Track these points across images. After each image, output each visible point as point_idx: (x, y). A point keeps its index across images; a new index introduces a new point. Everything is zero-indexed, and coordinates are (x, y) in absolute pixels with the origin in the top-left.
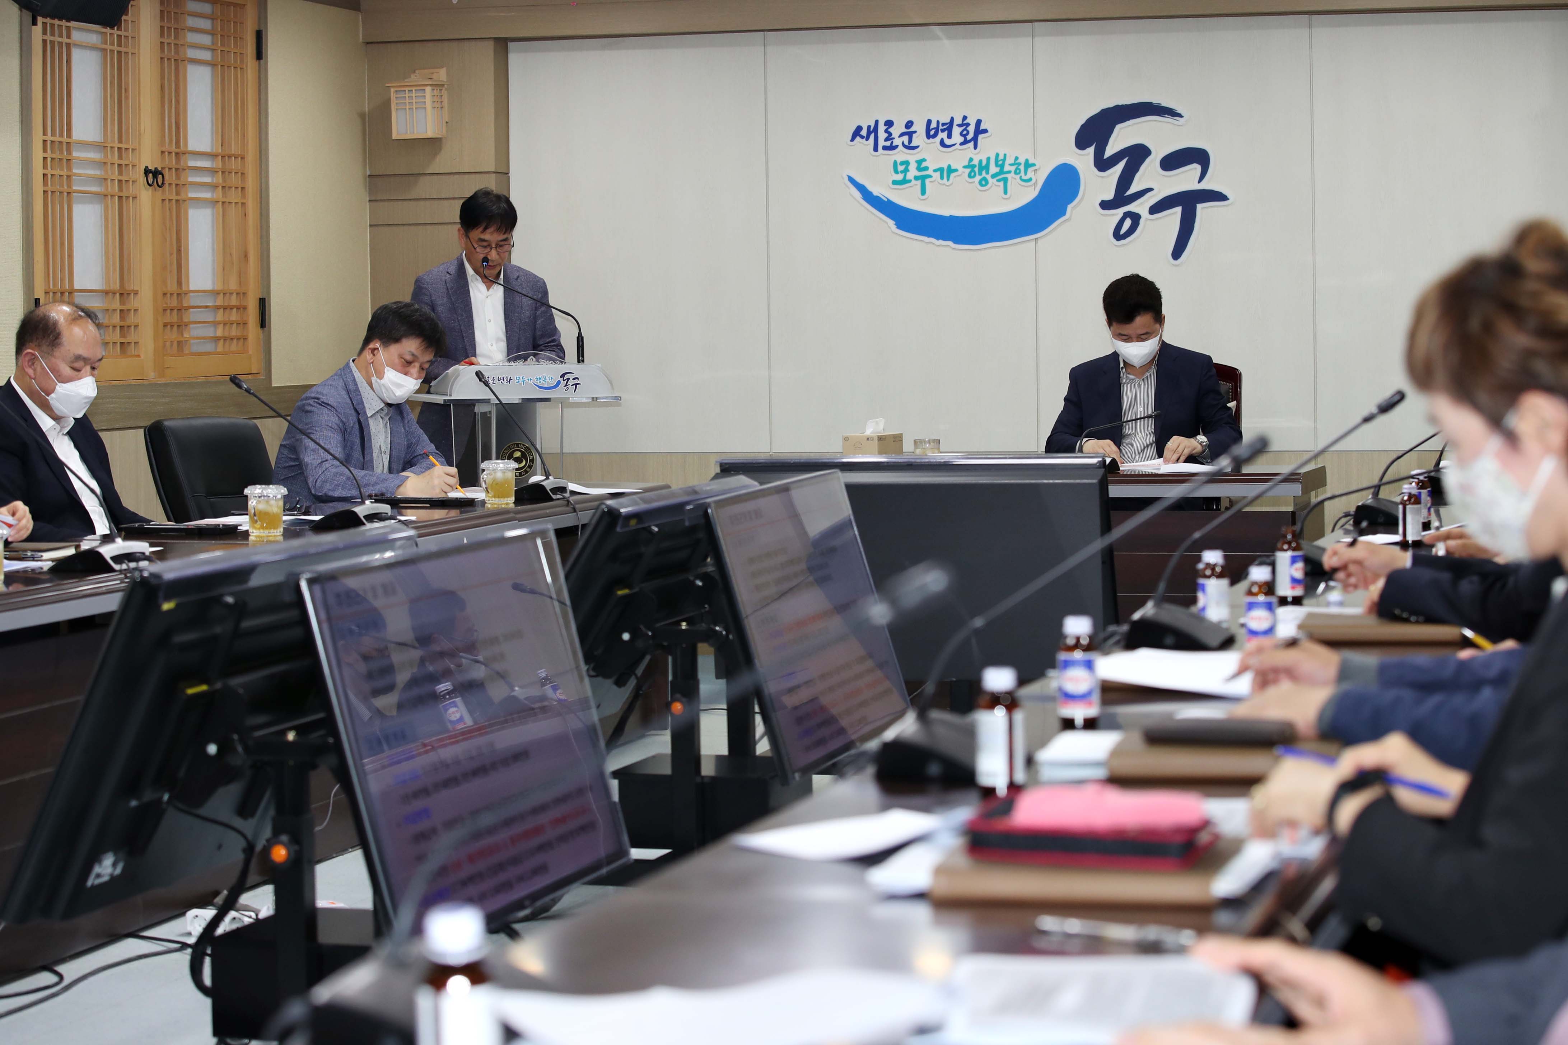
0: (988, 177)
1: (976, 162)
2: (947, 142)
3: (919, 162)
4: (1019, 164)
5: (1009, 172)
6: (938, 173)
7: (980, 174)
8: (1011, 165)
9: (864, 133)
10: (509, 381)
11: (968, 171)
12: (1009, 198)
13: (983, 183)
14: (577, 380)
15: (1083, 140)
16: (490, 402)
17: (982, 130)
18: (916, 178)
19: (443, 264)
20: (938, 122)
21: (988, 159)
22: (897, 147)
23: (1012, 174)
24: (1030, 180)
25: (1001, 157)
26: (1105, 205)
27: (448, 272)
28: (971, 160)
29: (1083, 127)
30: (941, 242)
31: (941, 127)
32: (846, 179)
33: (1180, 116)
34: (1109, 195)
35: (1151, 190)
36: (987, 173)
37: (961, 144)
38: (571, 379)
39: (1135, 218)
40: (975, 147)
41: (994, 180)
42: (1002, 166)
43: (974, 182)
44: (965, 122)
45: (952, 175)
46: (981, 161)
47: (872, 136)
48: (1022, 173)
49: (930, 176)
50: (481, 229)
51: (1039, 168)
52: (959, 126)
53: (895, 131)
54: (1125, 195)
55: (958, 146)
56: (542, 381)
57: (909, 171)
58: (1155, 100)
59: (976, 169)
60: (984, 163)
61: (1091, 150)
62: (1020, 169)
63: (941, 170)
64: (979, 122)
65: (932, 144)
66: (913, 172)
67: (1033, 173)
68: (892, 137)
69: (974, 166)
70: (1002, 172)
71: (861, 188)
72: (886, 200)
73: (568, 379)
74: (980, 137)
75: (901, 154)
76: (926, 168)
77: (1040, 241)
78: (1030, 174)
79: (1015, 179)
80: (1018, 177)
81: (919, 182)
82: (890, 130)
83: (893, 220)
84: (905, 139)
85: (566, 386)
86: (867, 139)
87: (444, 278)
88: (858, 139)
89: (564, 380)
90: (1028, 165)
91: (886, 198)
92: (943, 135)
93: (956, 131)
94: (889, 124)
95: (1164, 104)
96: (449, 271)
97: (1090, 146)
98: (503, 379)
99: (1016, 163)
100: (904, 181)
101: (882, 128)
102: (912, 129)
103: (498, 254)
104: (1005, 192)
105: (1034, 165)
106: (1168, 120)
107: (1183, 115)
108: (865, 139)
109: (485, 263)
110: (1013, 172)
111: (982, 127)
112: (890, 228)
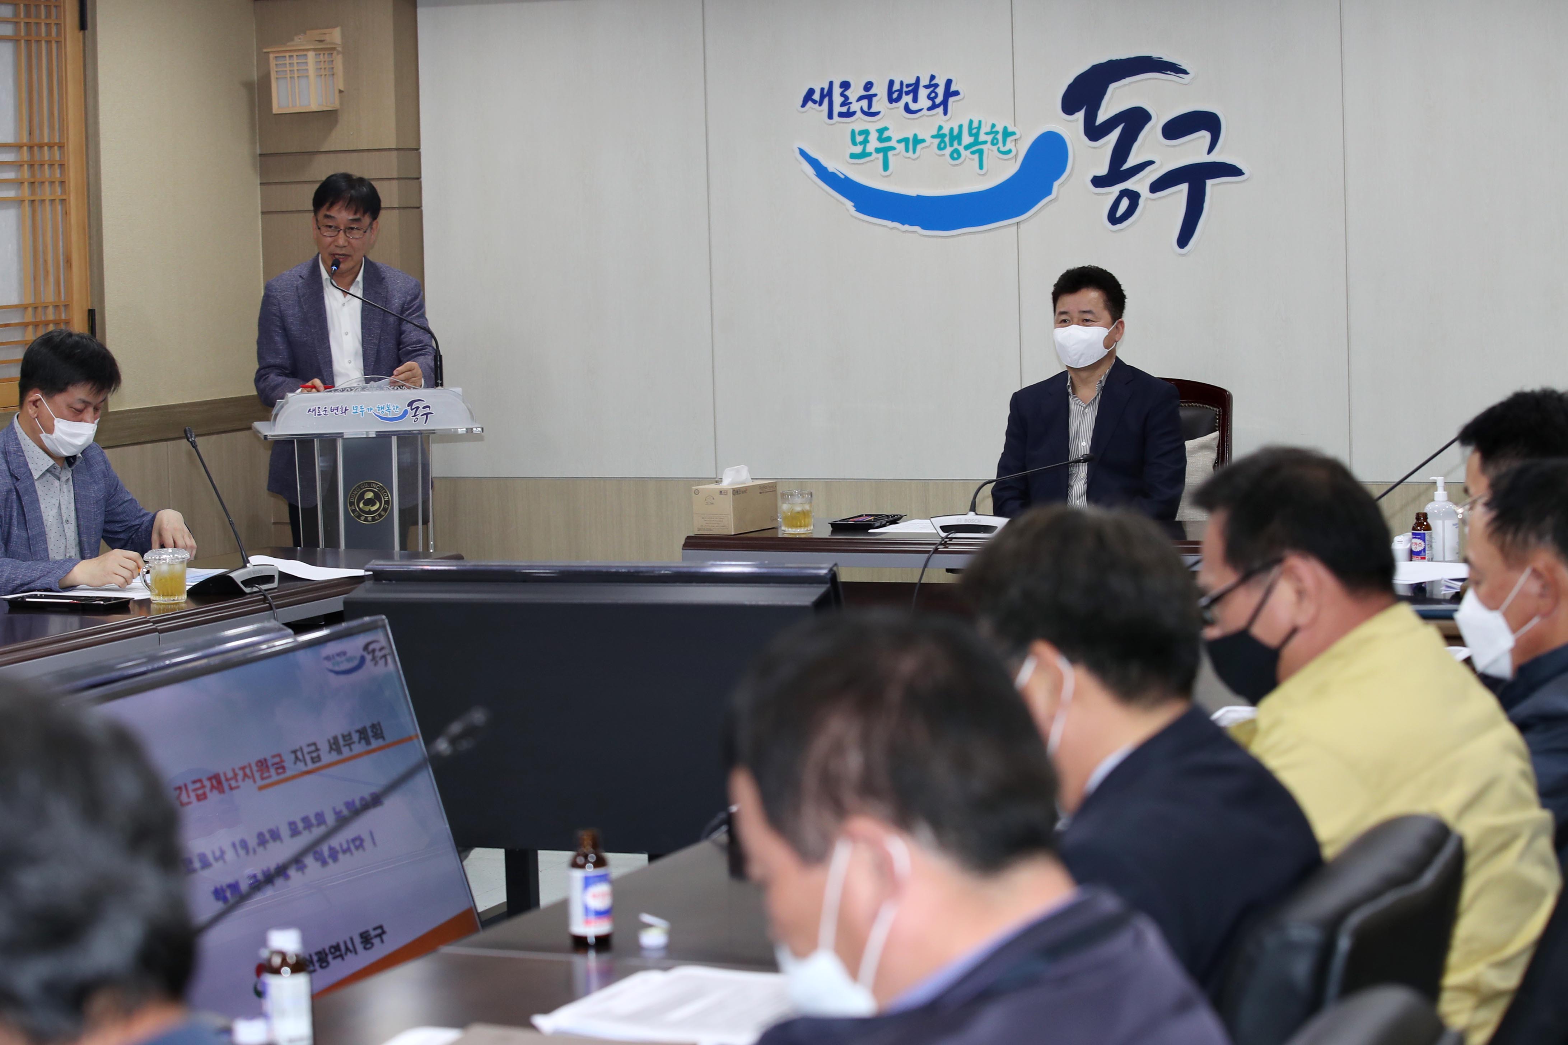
0: (961, 149)
1: (946, 131)
2: (913, 106)
3: (881, 131)
4: (997, 133)
5: (985, 142)
6: (903, 145)
7: (951, 145)
8: (987, 134)
9: (816, 96)
10: (345, 412)
11: (937, 141)
12: (985, 174)
13: (955, 155)
14: (428, 409)
15: (1070, 103)
16: (343, 436)
17: (952, 91)
18: (878, 150)
19: (297, 266)
20: (902, 83)
21: (961, 127)
22: (854, 113)
23: (989, 145)
24: (1010, 151)
25: (975, 124)
26: (1098, 182)
27: (300, 276)
29: (1071, 87)
30: (907, 227)
31: (905, 89)
32: (798, 151)
33: (1185, 72)
34: (1103, 170)
35: (1150, 163)
36: (960, 144)
37: (929, 109)
38: (421, 408)
39: (1134, 197)
40: (945, 113)
41: (968, 152)
42: (976, 136)
43: (944, 155)
45: (919, 147)
46: (952, 130)
47: (826, 100)
48: (1000, 144)
49: (893, 148)
51: (1020, 137)
52: (926, 87)
53: (853, 94)
54: (1122, 169)
55: (925, 112)
56: (384, 411)
57: (868, 142)
58: (1155, 53)
59: (948, 139)
60: (956, 132)
61: (1080, 115)
62: (997, 139)
63: (906, 140)
64: (949, 83)
65: (895, 110)
66: (873, 143)
67: (1014, 143)
68: (848, 101)
69: (944, 135)
70: (976, 142)
71: (814, 163)
72: (843, 177)
73: (418, 408)
74: (951, 100)
75: (859, 123)
76: (889, 139)
77: (1022, 226)
78: (1010, 145)
79: (992, 151)
80: (995, 148)
81: (880, 156)
82: (847, 93)
83: (852, 201)
84: (864, 103)
85: (415, 416)
87: (296, 283)
88: (810, 104)
89: (412, 410)
90: (1007, 134)
91: (843, 174)
93: (923, 93)
94: (845, 85)
95: (1165, 59)
96: (302, 275)
97: (1079, 110)
98: (337, 409)
99: (993, 132)
100: (864, 155)
101: (837, 91)
102: (872, 92)
104: (981, 167)
105: (1013, 133)
106: (1170, 77)
107: (1188, 71)
108: (818, 104)
109: (334, 268)
110: (989, 143)
111: (953, 88)
112: (848, 210)
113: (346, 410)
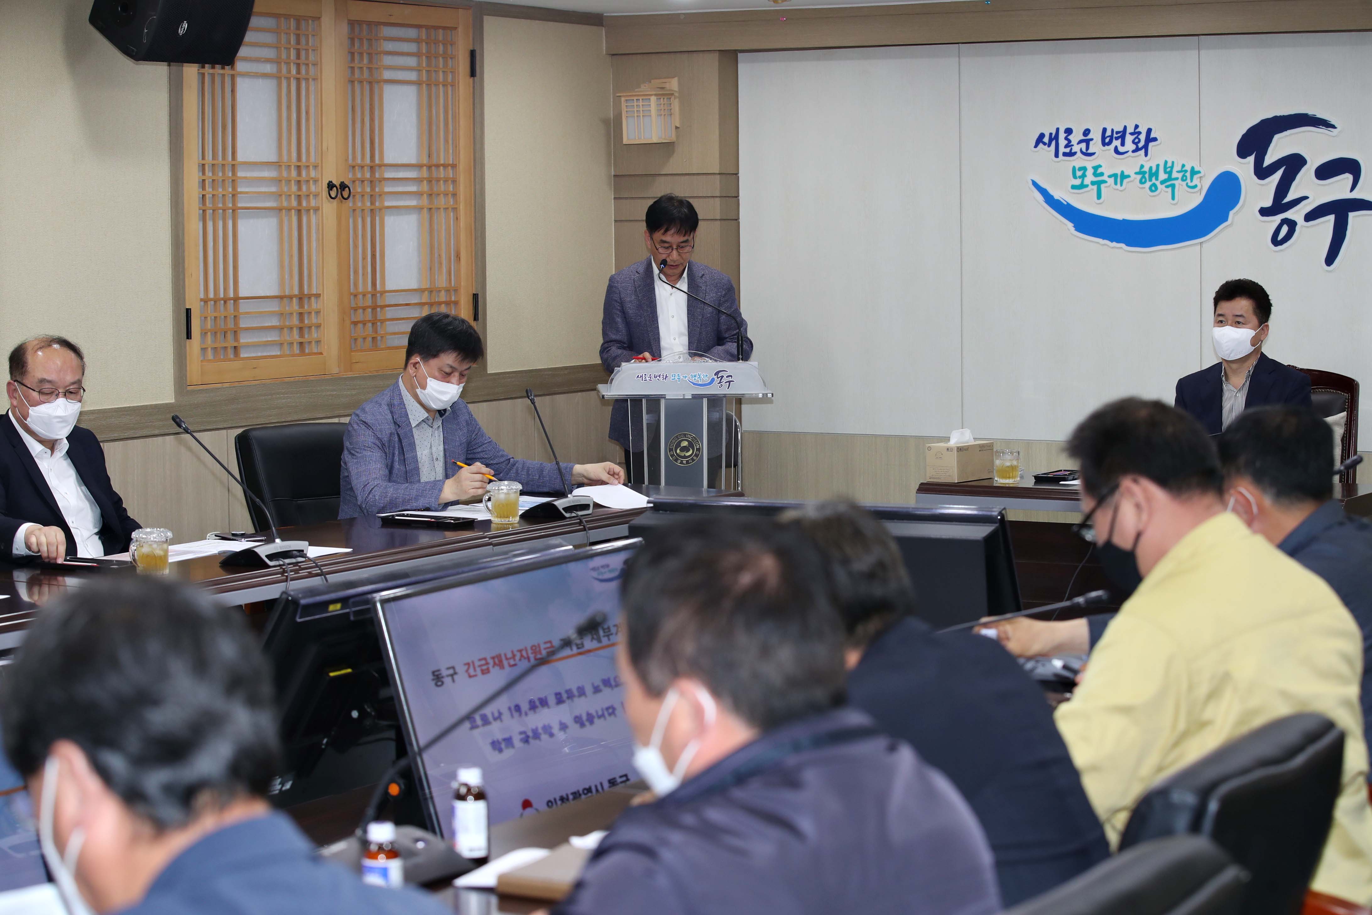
0: (1158, 183)
1: (1146, 169)
2: (1121, 149)
3: (1096, 168)
4: (1186, 171)
5: (1177, 179)
6: (1112, 179)
7: (1150, 180)
8: (1178, 172)
9: (1046, 140)
10: (665, 379)
11: (1139, 177)
12: (1176, 204)
13: (1153, 188)
15: (1244, 149)
16: (665, 397)
17: (1152, 138)
18: (1093, 183)
19: (635, 264)
20: (1112, 130)
21: (1158, 166)
22: (1075, 153)
23: (1179, 181)
24: (1195, 186)
25: (1169, 164)
26: (1264, 212)
27: (637, 272)
28: (1142, 166)
29: (1244, 136)
30: (1114, 244)
31: (1115, 135)
32: (1031, 183)
33: (1334, 127)
34: (1268, 203)
35: (1306, 198)
36: (1157, 179)
37: (1133, 151)
38: (725, 377)
39: (1292, 225)
40: (1146, 155)
41: (1163, 186)
42: (1170, 173)
43: (1144, 188)
44: (1137, 131)
45: (1125, 181)
46: (1151, 168)
47: (1054, 143)
48: (1189, 181)
49: (1105, 182)
50: (662, 231)
51: (1204, 176)
52: (1131, 134)
53: (1075, 138)
54: (1283, 202)
55: (1130, 153)
56: (696, 378)
57: (1086, 176)
58: (1311, 112)
59: (1148, 176)
60: (1154, 170)
61: (1251, 159)
62: (1186, 177)
63: (1115, 176)
64: (1149, 131)
65: (1107, 151)
66: (1090, 178)
67: (1199, 180)
68: (1071, 144)
69: (1145, 173)
70: (1170, 178)
71: (1044, 192)
72: (1065, 203)
73: (722, 377)
74: (1151, 144)
75: (1079, 161)
76: (1102, 174)
77: (1204, 245)
78: (1196, 181)
79: (1182, 185)
80: (1184, 183)
81: (1095, 187)
82: (1070, 137)
83: (1072, 223)
84: (1083, 146)
85: (720, 383)
86: (1049, 146)
87: (633, 277)
88: (1041, 145)
89: (718, 378)
90: (1194, 172)
91: (1065, 201)
92: (1117, 143)
93: (1129, 139)
94: (1069, 131)
95: (1318, 116)
96: (638, 270)
97: (1250, 155)
98: (660, 376)
99: (1183, 171)
100: (1082, 186)
101: (1062, 135)
102: (1089, 137)
103: (679, 255)
104: (1173, 198)
105: (1199, 172)
106: (1322, 131)
107: (1336, 126)
108: (1047, 146)
109: (662, 266)
110: (1180, 179)
111: (1152, 135)
112: (1069, 230)
113: (666, 377)
